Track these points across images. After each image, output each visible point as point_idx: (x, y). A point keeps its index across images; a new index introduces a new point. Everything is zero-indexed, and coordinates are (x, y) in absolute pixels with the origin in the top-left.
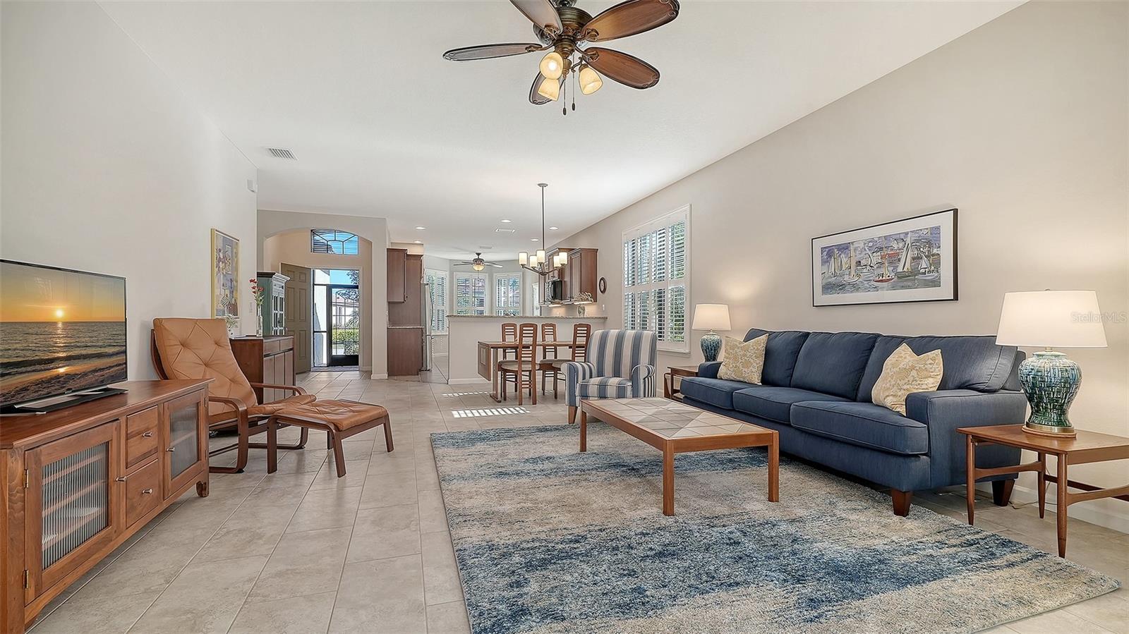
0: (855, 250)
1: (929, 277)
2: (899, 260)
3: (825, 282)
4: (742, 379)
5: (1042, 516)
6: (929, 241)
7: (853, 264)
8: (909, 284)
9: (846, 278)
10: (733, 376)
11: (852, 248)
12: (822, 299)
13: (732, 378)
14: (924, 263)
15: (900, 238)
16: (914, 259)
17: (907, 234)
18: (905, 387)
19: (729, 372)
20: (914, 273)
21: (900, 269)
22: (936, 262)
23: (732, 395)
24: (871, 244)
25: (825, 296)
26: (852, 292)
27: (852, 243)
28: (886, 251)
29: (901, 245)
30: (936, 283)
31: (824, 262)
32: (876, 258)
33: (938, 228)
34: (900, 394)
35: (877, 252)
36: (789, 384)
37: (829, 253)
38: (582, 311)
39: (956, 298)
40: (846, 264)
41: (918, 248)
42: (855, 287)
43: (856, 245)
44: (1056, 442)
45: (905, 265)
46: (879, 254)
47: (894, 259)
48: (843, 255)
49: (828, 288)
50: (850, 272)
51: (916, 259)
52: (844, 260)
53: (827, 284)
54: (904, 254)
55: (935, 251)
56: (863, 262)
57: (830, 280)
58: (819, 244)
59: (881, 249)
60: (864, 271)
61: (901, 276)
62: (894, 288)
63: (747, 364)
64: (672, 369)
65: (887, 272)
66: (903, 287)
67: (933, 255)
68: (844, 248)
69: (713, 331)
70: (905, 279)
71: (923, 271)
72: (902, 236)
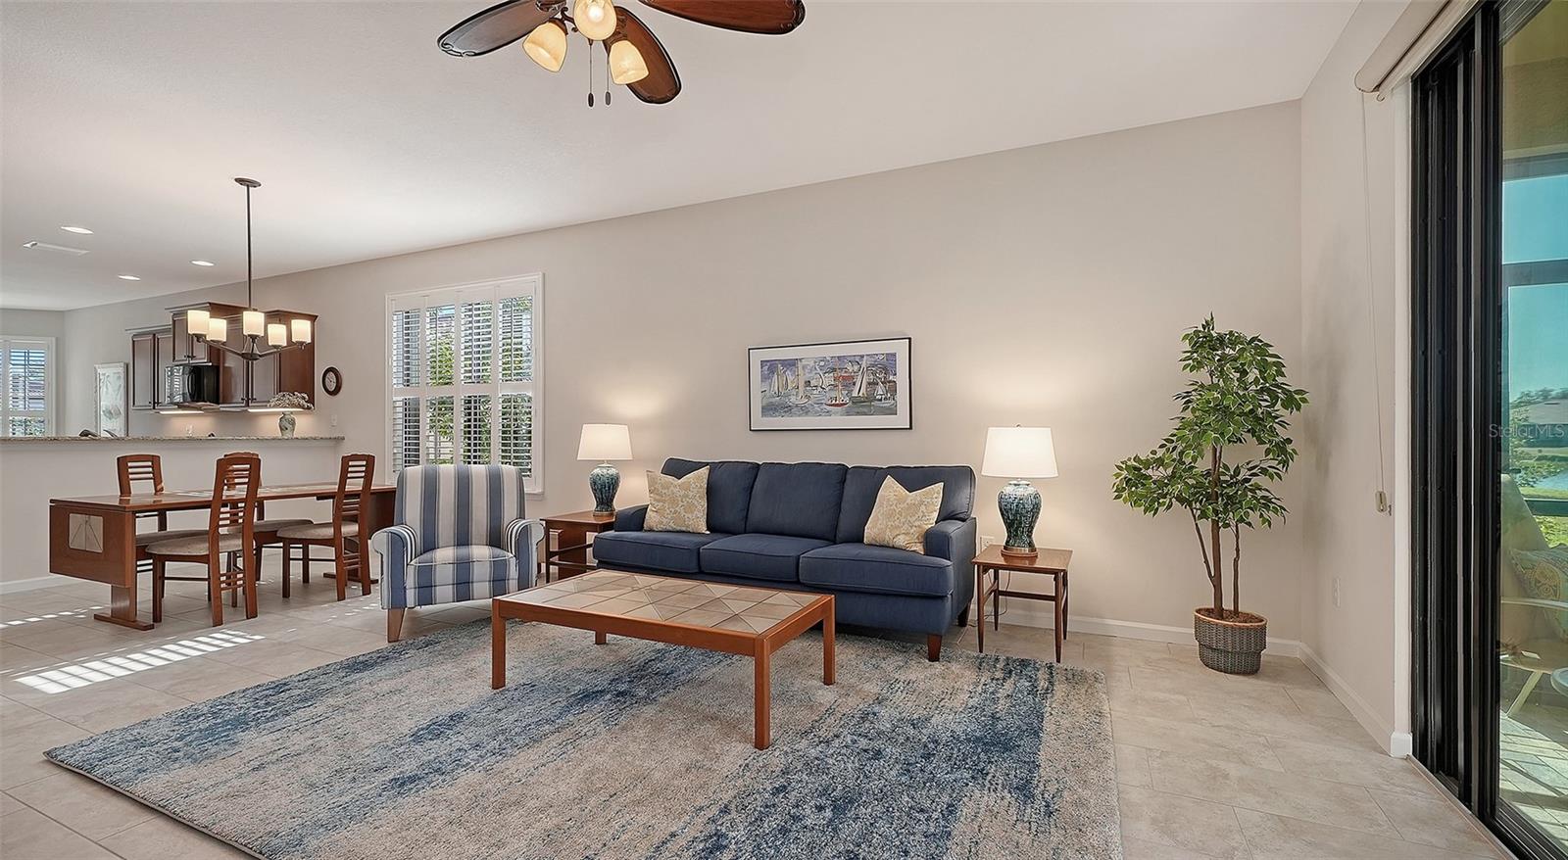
0: (804, 368)
1: (886, 404)
2: (854, 384)
3: (765, 402)
4: (684, 529)
5: (996, 629)
6: (887, 365)
7: (802, 385)
8: (865, 410)
9: (793, 399)
10: (672, 526)
11: (800, 365)
12: (760, 421)
13: (671, 529)
14: (880, 390)
15: (856, 360)
16: (869, 384)
17: (862, 357)
18: (917, 523)
19: (665, 521)
20: (870, 398)
21: (855, 394)
22: (892, 389)
23: (699, 553)
24: (822, 363)
25: (765, 418)
26: (799, 416)
27: (800, 360)
28: (840, 372)
29: (856, 368)
30: (893, 411)
31: (764, 378)
32: (829, 379)
33: (894, 355)
34: (912, 531)
35: (829, 372)
36: (746, 528)
37: (771, 368)
38: (288, 425)
39: (911, 428)
40: (792, 382)
41: (874, 374)
42: (804, 411)
43: (804, 362)
44: (1027, 562)
45: (860, 390)
46: (832, 375)
47: (848, 382)
48: (788, 372)
49: (769, 409)
50: (797, 392)
51: (872, 384)
52: (790, 378)
53: (768, 405)
54: (860, 378)
55: (891, 378)
56: (813, 383)
57: (771, 400)
58: (757, 357)
59: (834, 370)
60: (815, 392)
61: (856, 401)
62: (848, 414)
63: (690, 508)
64: (547, 522)
65: (842, 396)
66: (858, 414)
67: (890, 382)
68: (791, 364)
69: (608, 462)
70: (862, 405)
71: (879, 397)
72: (857, 359)
